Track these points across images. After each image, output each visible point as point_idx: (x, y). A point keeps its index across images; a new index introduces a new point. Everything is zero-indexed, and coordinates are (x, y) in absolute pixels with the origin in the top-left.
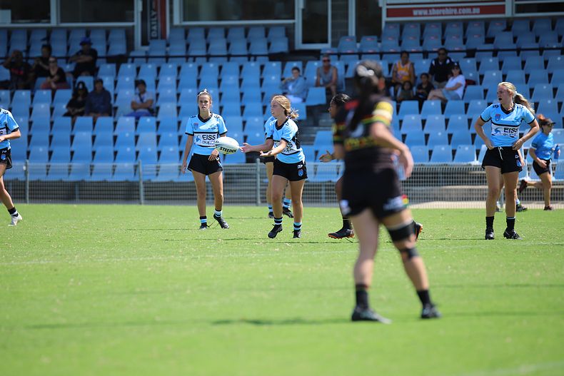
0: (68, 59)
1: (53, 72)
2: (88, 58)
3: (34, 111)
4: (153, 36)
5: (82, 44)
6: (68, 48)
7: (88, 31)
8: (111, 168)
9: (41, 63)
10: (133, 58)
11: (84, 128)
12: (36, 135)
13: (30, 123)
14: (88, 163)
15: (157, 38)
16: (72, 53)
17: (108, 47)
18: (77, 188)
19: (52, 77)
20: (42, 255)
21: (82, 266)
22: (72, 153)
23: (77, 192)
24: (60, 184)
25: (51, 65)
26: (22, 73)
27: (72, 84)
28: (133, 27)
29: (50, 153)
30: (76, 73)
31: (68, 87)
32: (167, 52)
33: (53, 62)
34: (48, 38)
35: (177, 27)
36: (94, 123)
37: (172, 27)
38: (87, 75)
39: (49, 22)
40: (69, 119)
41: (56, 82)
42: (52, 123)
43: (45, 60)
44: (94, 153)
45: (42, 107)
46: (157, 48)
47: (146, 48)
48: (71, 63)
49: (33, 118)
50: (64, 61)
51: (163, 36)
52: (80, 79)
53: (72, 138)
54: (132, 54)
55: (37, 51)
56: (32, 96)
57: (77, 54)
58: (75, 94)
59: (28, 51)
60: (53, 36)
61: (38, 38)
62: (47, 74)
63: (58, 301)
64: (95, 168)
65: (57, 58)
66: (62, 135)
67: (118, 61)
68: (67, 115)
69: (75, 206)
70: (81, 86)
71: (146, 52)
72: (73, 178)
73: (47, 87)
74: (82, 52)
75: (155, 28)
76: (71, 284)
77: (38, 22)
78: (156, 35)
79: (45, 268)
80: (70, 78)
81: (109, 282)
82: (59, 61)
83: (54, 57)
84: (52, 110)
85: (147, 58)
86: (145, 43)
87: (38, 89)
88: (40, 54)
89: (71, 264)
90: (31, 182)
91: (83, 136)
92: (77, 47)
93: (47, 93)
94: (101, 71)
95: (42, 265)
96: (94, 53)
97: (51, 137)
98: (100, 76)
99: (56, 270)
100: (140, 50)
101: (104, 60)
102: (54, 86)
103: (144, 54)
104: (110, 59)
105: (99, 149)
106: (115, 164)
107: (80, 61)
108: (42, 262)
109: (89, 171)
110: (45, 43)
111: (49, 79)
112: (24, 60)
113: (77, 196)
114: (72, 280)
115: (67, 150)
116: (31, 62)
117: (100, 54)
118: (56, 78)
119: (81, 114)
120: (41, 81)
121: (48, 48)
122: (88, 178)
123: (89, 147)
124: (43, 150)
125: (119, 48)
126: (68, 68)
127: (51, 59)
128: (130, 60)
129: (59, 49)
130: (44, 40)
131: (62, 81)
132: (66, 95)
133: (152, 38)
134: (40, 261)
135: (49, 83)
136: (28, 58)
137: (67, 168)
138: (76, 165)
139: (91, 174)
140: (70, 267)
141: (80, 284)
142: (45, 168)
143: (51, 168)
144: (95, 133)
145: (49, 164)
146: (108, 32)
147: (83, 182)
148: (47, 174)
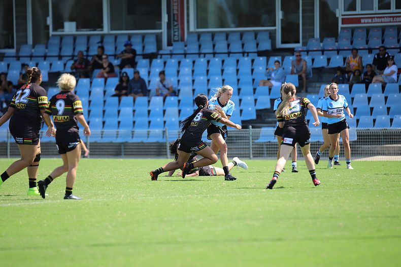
0: (116, 56)
1: (105, 65)
2: (129, 56)
3: (92, 93)
4: (175, 39)
5: (126, 45)
6: (116, 48)
7: (130, 37)
8: (146, 133)
9: (97, 59)
10: (161, 55)
11: (127, 105)
12: (94, 110)
13: (90, 102)
14: (131, 129)
15: (178, 41)
16: (118, 52)
17: (144, 47)
18: (123, 147)
19: (104, 69)
20: (98, 195)
21: (126, 202)
22: (119, 122)
23: (123, 150)
24: (111, 145)
25: (104, 60)
26: (83, 66)
27: (119, 75)
28: (161, 33)
29: (104, 123)
30: (121, 66)
31: (115, 76)
32: (185, 51)
33: (105, 58)
34: (102, 42)
35: (192, 32)
36: (134, 101)
37: (189, 33)
38: (129, 67)
39: (102, 30)
40: (116, 99)
41: (108, 73)
42: (105, 101)
43: (100, 57)
44: (134, 122)
45: (98, 90)
46: (178, 47)
47: (171, 48)
48: (118, 58)
49: (91, 98)
50: (113, 57)
51: (182, 39)
52: (124, 70)
53: (119, 111)
54: (161, 52)
55: (94, 51)
56: (91, 83)
57: (122, 53)
58: (121, 81)
59: (88, 50)
60: (105, 40)
61: (95, 41)
62: (101, 66)
63: (110, 227)
64: (135, 133)
65: (108, 56)
66: (112, 109)
67: (151, 57)
69: (121, 160)
70: (125, 75)
71: (171, 51)
72: (119, 140)
73: (101, 76)
74: (125, 51)
75: (176, 33)
76: (118, 215)
77: (95, 30)
78: (177, 39)
79: (100, 203)
80: (117, 70)
81: (146, 214)
82: (109, 57)
83: (106, 55)
84: (105, 92)
85: (171, 54)
86: (170, 44)
87: (95, 77)
89: (118, 201)
90: (90, 143)
91: (127, 110)
92: (122, 48)
93: (101, 80)
94: (139, 64)
95: (99, 202)
96: (133, 52)
97: (104, 111)
99: (108, 205)
100: (166, 49)
101: (141, 57)
102: (106, 75)
103: (169, 52)
104: (145, 56)
105: (138, 120)
106: (149, 130)
107: (124, 57)
108: (98, 200)
109: (131, 135)
110: (100, 45)
111: (102, 70)
112: (85, 58)
113: (123, 153)
114: (119, 212)
115: (115, 120)
116: (90, 59)
117: (138, 53)
118: (108, 69)
121: (102, 48)
122: (130, 140)
123: (130, 119)
124: (98, 120)
125: (151, 48)
126: (116, 62)
127: (104, 57)
128: (159, 56)
129: (109, 49)
130: (99, 43)
131: (111, 71)
132: (114, 81)
133: (174, 41)
134: (97, 198)
135: (103, 73)
136: (87, 56)
137: (116, 133)
138: (122, 131)
139: (132, 137)
140: (118, 203)
141: (125, 215)
142: (100, 133)
143: (104, 133)
144: (135, 108)
145: (103, 130)
146: (143, 37)
147: (127, 142)
148: (102, 137)
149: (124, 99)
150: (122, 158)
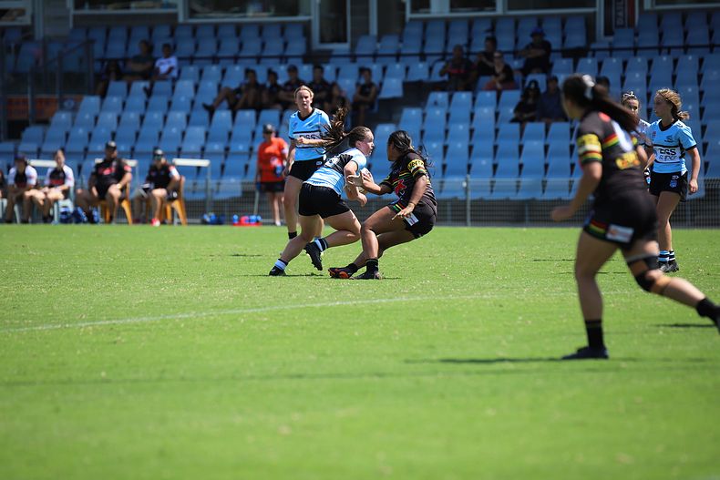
0: (516, 54)
1: (498, 70)
2: (539, 53)
3: (475, 117)
4: (618, 23)
5: (533, 35)
6: (516, 41)
7: (540, 20)
8: (567, 184)
9: (484, 60)
10: (594, 51)
11: (534, 137)
12: (478, 145)
13: (472, 131)
14: (540, 178)
15: (623, 26)
16: (521, 47)
17: (564, 39)
18: (527, 208)
19: (497, 75)
20: (484, 288)
21: (532, 301)
22: (521, 166)
23: (527, 213)
24: (507, 203)
25: (496, 61)
26: (462, 71)
27: (521, 85)
28: (595, 13)
29: (495, 167)
30: (525, 71)
31: (515, 88)
32: (635, 43)
33: (499, 57)
34: (493, 29)
35: (648, 11)
36: (547, 130)
37: (642, 11)
38: (538, 73)
39: (494, 10)
40: (516, 126)
41: (502, 82)
42: (497, 131)
43: (488, 55)
44: (546, 166)
45: (485, 113)
46: (624, 38)
47: (610, 39)
48: (520, 58)
49: (474, 125)
50: (512, 56)
51: (631, 23)
52: (530, 77)
53: (521, 148)
54: (593, 46)
55: (480, 46)
56: (474, 99)
57: (527, 47)
58: (525, 95)
59: (469, 44)
60: (498, 27)
61: (481, 28)
62: (491, 72)
63: (504, 343)
64: (548, 184)
65: (503, 53)
66: (508, 145)
67: (576, 55)
68: (513, 121)
69: (525, 229)
70: (533, 86)
71: (610, 44)
72: (521, 196)
73: (491, 88)
74: (532, 45)
75: (621, 14)
76: (519, 322)
77: (481, 10)
78: (622, 23)
79: (488, 303)
80: (518, 77)
81: (565, 321)
82: (505, 56)
83: (500, 52)
84: (497, 115)
85: (611, 50)
86: (608, 32)
87: (482, 90)
88: (482, 49)
89: (519, 300)
90: (472, 201)
91: (534, 145)
92: (526, 39)
93: (490, 95)
94: (555, 67)
95: (485, 300)
96: (547, 46)
97: (496, 148)
98: (554, 73)
99: (501, 306)
100: (602, 41)
101: (560, 54)
102: (499, 86)
103: (607, 46)
104: (566, 53)
105: (553, 162)
106: (572, 179)
107: (530, 56)
108: (485, 296)
109: (541, 188)
110: (489, 35)
111: (493, 78)
112: (465, 57)
113: (527, 218)
114: (520, 318)
115: (514, 163)
116: (472, 58)
117: (554, 47)
118: (502, 77)
119: (532, 120)
120: (484, 80)
121: (493, 41)
122: (539, 196)
123: (540, 159)
124: (486, 163)
125: (577, 40)
126: (516, 64)
127: (496, 54)
128: (590, 53)
129: (505, 42)
130: (488, 31)
131: (508, 80)
132: (513, 97)
133: (617, 27)
134: (482, 295)
135: (494, 83)
136: (469, 54)
137: (515, 184)
138: (526, 180)
139: (544, 191)
140: (517, 302)
141: (530, 322)
142: (489, 184)
143: (496, 184)
144: (548, 142)
145: (493, 179)
146: (564, 20)
147: (533, 200)
148: (492, 191)
149: (530, 127)
150: (527, 226)
